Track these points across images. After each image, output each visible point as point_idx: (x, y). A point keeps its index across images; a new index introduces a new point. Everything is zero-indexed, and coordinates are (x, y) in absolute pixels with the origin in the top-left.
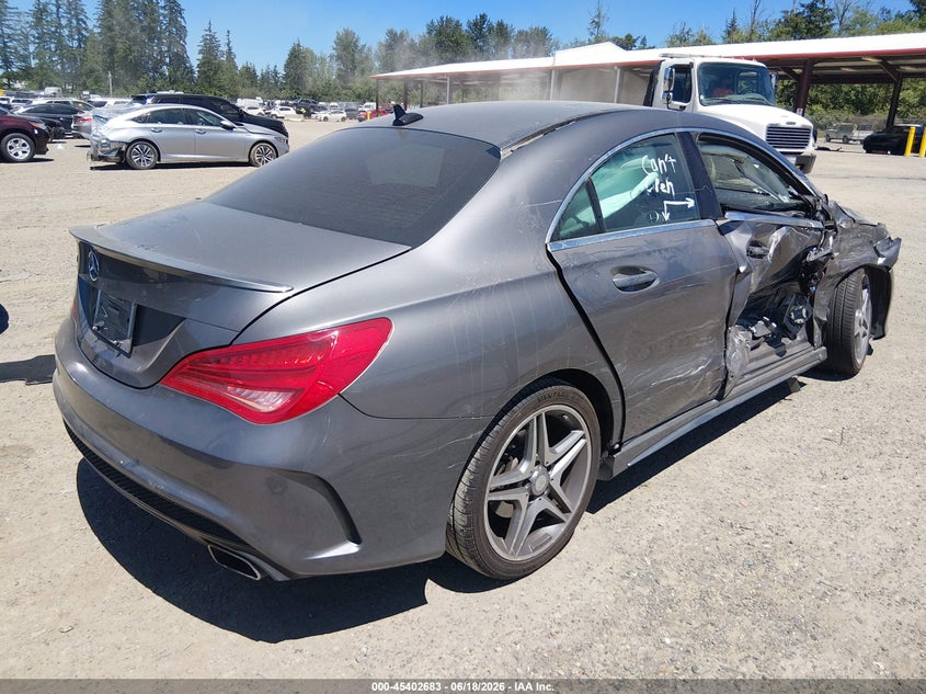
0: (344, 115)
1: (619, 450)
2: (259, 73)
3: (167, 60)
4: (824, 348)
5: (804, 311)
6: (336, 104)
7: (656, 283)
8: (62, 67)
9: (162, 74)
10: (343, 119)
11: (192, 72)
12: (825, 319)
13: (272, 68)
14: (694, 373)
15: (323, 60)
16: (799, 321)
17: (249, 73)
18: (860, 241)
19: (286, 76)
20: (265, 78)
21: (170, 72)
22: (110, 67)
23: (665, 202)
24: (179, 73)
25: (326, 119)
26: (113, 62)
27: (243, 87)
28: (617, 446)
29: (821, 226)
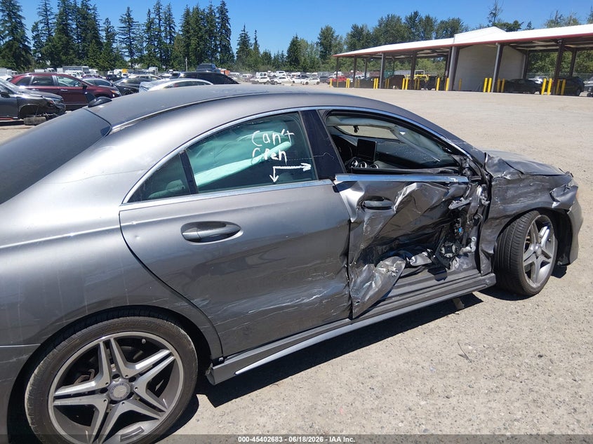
0: (319, 80)
1: (223, 362)
2: (272, 56)
3: (219, 50)
4: (493, 274)
5: (454, 248)
6: (316, 74)
7: (239, 234)
8: (161, 55)
9: (216, 59)
10: (318, 83)
11: (233, 56)
12: (492, 252)
13: (280, 53)
14: (305, 301)
15: (312, 47)
16: (448, 255)
17: (267, 55)
18: (533, 188)
19: (288, 57)
20: (276, 58)
21: (221, 57)
22: (187, 55)
23: (274, 167)
24: (226, 58)
25: (307, 83)
26: (188, 52)
27: (263, 65)
28: (222, 358)
29: (467, 181)
